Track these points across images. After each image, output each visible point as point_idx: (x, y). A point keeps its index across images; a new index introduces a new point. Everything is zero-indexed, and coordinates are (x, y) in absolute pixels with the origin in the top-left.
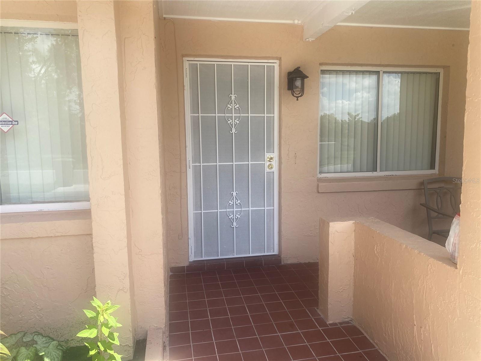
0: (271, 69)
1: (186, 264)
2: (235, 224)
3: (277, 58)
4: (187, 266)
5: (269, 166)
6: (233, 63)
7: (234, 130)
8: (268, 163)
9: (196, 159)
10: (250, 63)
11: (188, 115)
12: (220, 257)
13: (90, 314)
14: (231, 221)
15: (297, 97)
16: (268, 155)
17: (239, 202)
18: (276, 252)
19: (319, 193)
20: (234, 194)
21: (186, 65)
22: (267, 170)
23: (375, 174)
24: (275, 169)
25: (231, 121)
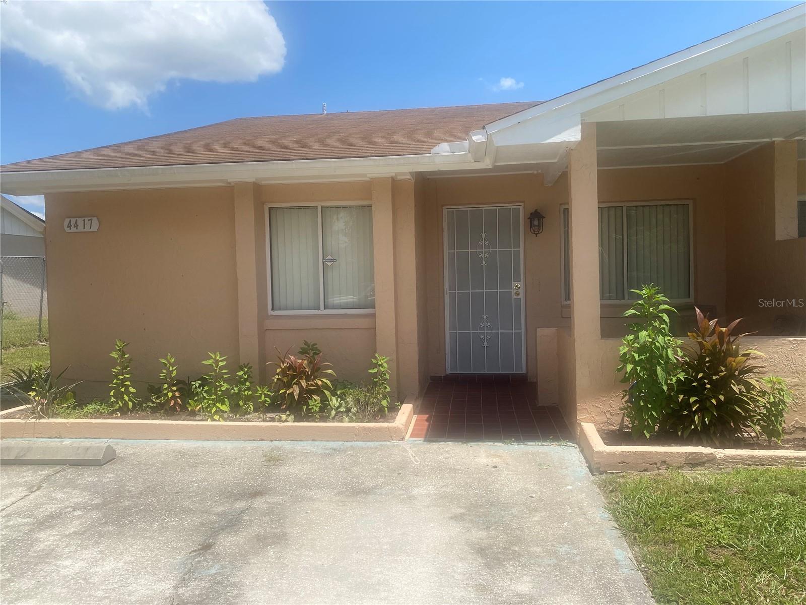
0: (517, 211)
1: (443, 375)
2: (485, 343)
3: (522, 202)
4: (444, 376)
5: (516, 293)
6: (483, 208)
7: (484, 263)
8: (515, 291)
9: (452, 287)
10: (498, 207)
11: (446, 251)
12: (472, 372)
13: (374, 361)
14: (482, 341)
15: (537, 234)
16: (515, 284)
17: (489, 324)
18: (524, 372)
19: (563, 318)
20: (485, 317)
21: (445, 212)
22: (514, 297)
23: (622, 302)
24: (521, 296)
25: (482, 255)
